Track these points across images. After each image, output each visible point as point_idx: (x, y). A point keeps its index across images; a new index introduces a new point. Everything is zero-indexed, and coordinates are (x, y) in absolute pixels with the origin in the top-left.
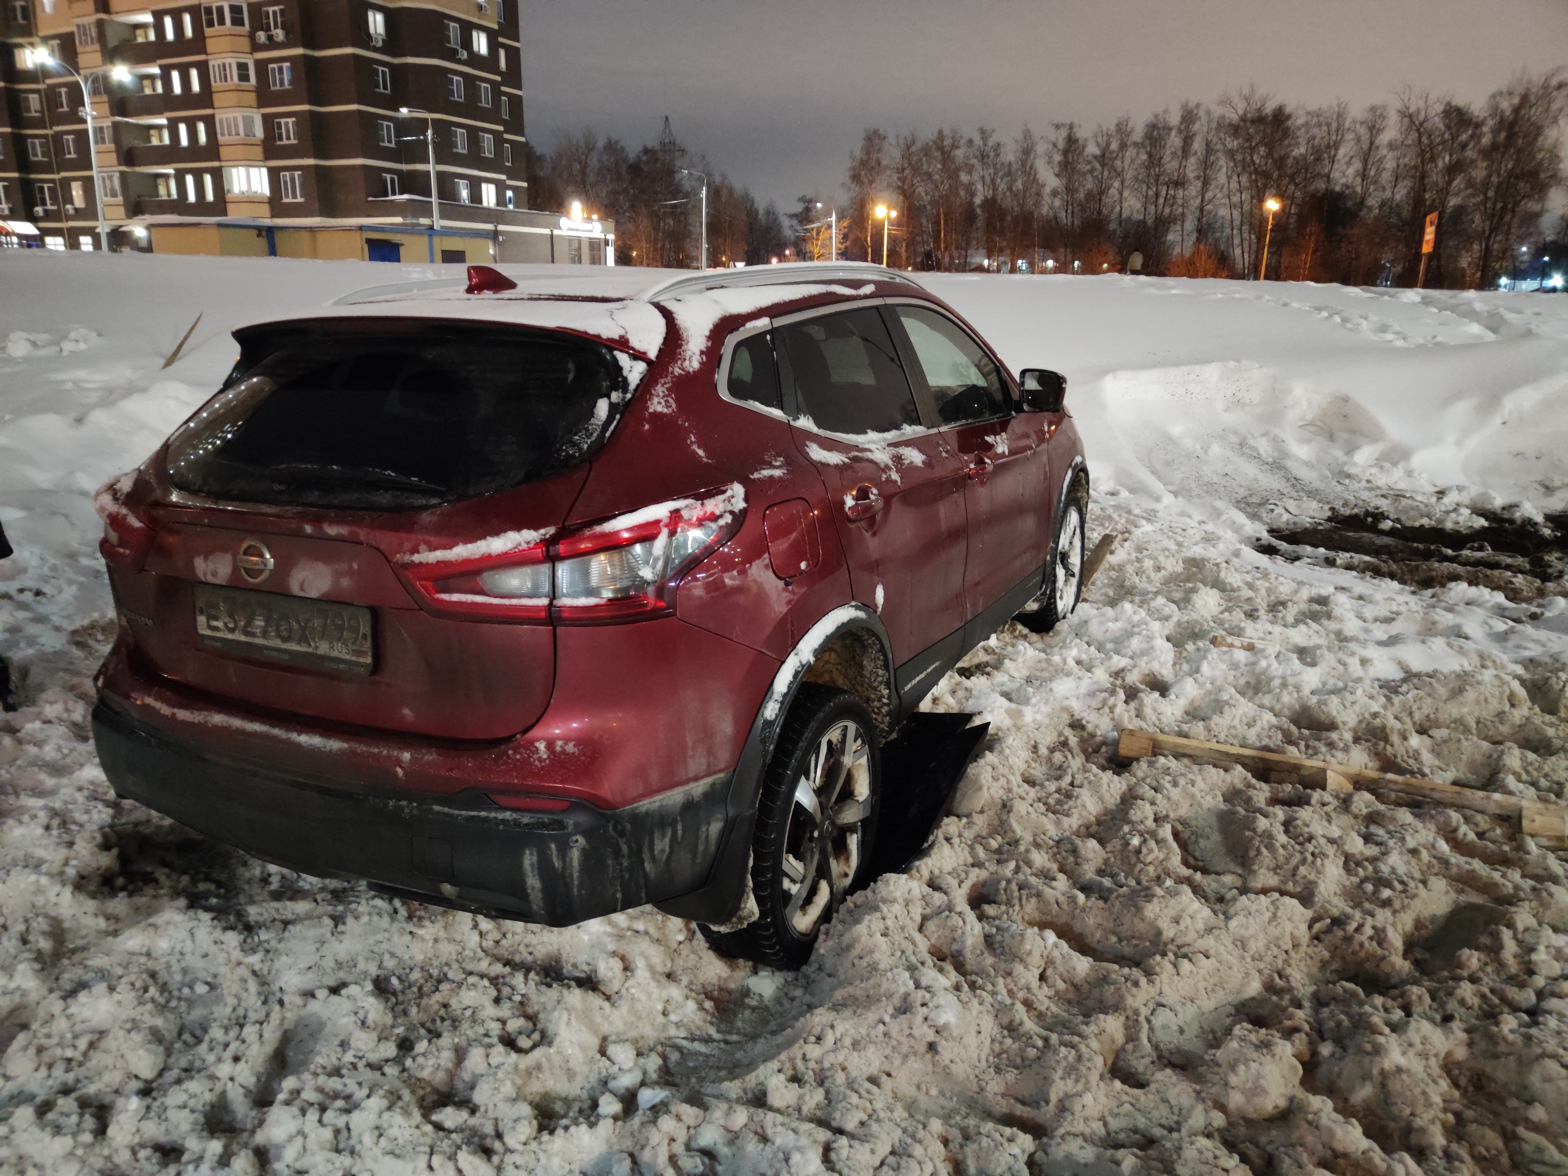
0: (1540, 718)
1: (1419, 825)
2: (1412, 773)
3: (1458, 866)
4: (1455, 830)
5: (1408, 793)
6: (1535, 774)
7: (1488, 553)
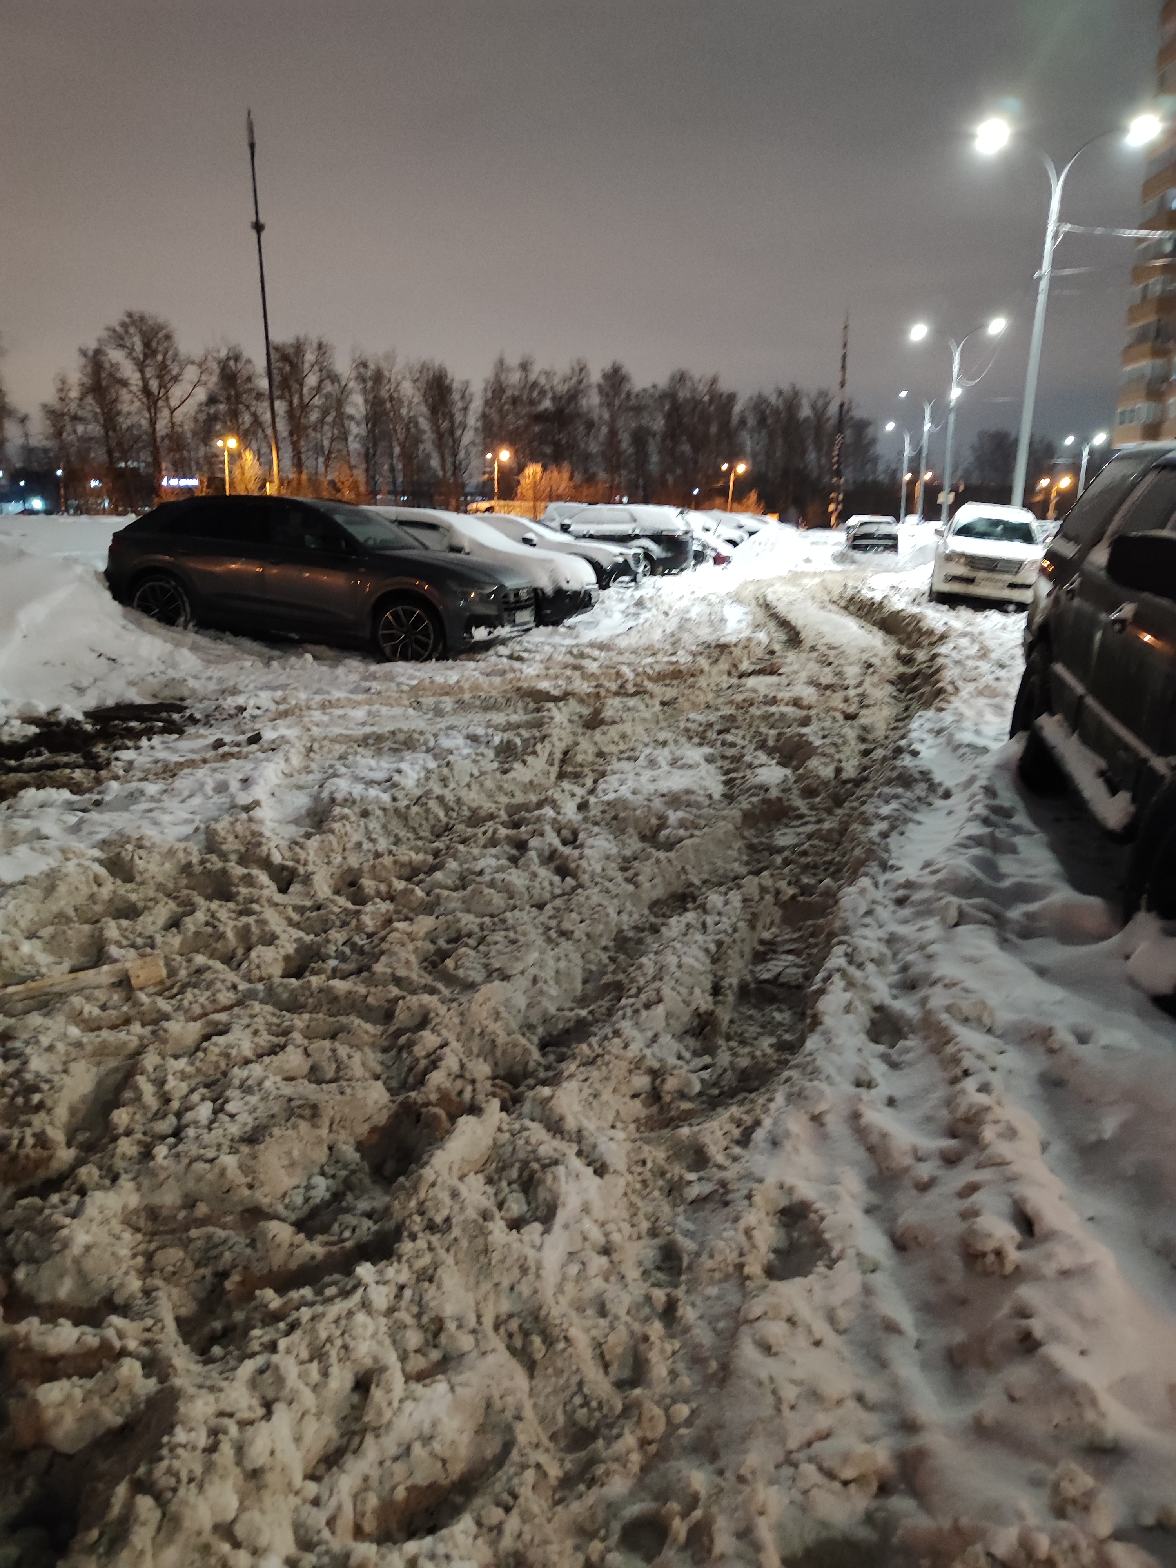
0: (123, 889)
1: (48, 1022)
2: (32, 978)
3: (92, 1043)
4: (81, 1013)
5: (32, 998)
6: (131, 936)
7: (46, 756)
